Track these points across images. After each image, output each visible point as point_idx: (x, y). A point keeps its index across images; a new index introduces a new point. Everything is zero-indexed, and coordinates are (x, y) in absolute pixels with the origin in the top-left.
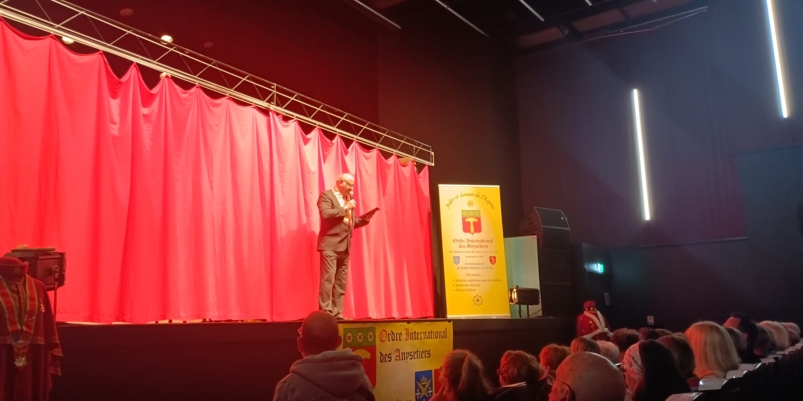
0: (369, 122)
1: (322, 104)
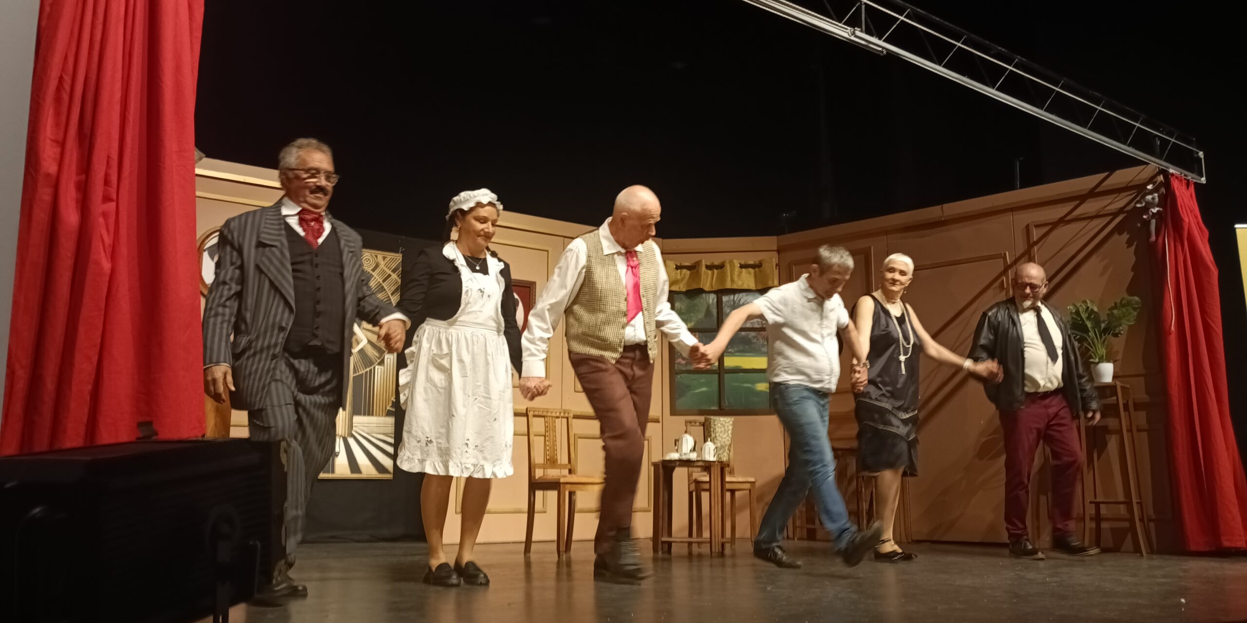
0: (1065, 79)
1: (964, 34)
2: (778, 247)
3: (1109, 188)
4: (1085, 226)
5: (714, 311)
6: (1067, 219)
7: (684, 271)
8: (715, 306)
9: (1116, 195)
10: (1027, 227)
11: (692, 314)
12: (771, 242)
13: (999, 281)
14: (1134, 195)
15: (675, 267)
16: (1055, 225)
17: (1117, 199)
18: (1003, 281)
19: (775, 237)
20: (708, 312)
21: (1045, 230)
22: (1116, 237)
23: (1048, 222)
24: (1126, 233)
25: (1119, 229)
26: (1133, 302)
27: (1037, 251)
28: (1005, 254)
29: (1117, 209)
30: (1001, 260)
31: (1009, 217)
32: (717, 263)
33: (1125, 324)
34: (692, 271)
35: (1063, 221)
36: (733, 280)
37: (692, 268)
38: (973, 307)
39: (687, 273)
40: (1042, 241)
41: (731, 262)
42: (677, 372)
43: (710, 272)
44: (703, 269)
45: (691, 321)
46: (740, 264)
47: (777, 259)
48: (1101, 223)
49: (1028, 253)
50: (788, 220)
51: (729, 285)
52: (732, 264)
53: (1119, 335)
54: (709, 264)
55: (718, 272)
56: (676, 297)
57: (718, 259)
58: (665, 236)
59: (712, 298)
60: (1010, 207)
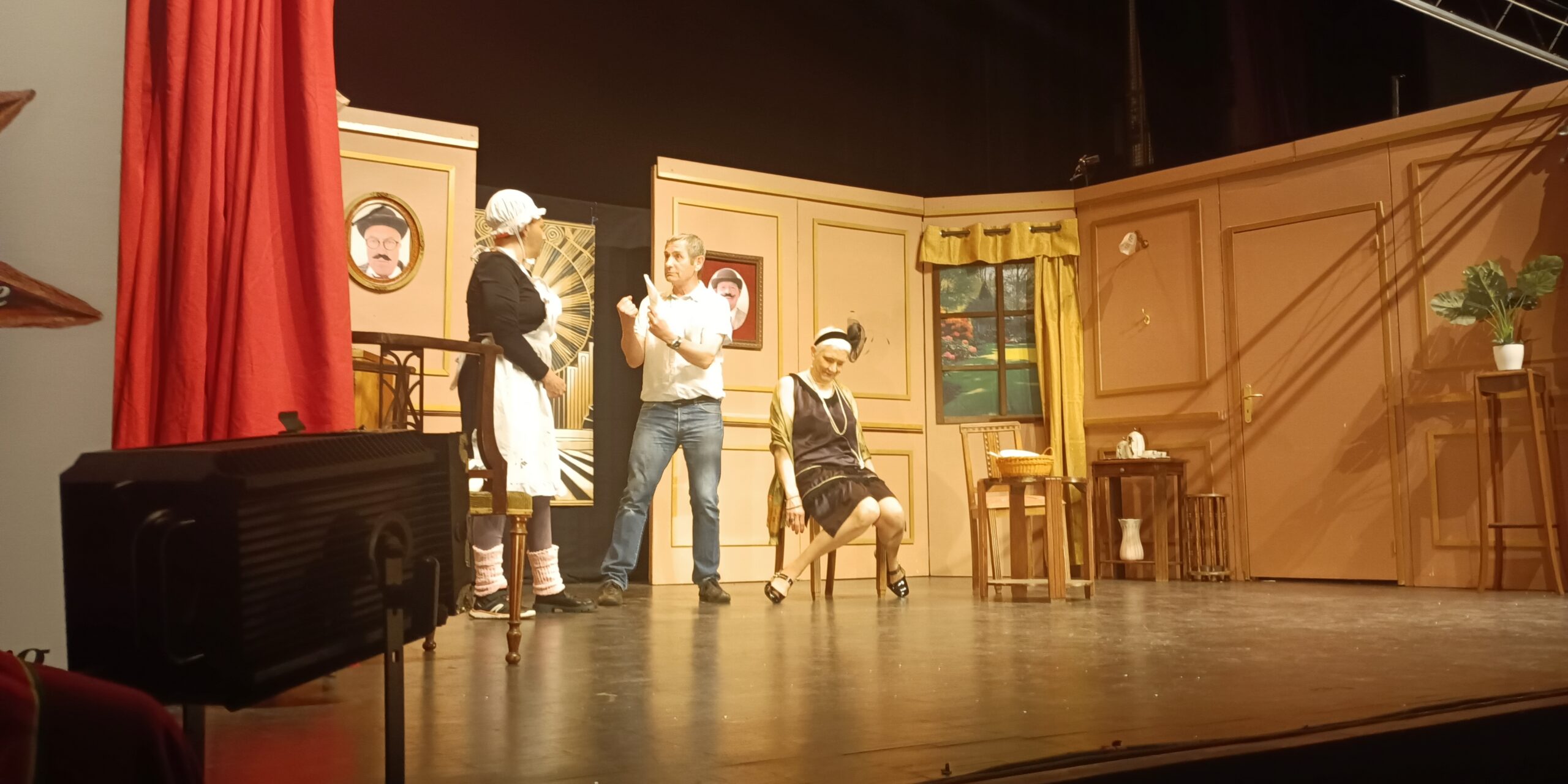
2: (1075, 204)
3: (1522, 112)
4: (1488, 164)
5: (993, 290)
6: (1465, 154)
7: (953, 238)
8: (993, 283)
9: (1532, 121)
10: (1409, 168)
11: (963, 295)
12: (1065, 197)
13: (1371, 240)
14: (1556, 120)
15: (941, 233)
16: (1447, 163)
17: (1532, 126)
18: (1375, 241)
19: (1072, 192)
20: (984, 291)
21: (1431, 171)
22: (1530, 176)
23: (1437, 160)
24: (1543, 172)
25: (1534, 167)
26: (1553, 263)
27: (1423, 198)
28: (1378, 204)
29: (1531, 139)
30: (1373, 212)
31: (1383, 155)
32: (1000, 227)
33: (1540, 292)
34: (963, 239)
35: (1458, 158)
36: (1021, 248)
37: (964, 234)
38: (1335, 275)
39: (956, 242)
40: (1430, 186)
41: (1020, 225)
42: (944, 369)
43: (991, 239)
44: (980, 234)
45: (961, 303)
46: (1032, 227)
47: (1076, 219)
48: (1510, 159)
49: (1409, 201)
50: (1089, 167)
51: (1016, 255)
52: (1020, 227)
53: (1533, 307)
54: (989, 228)
55: (1002, 240)
56: (942, 273)
57: (999, 222)
58: (926, 193)
59: (989, 273)
60: (1386, 141)
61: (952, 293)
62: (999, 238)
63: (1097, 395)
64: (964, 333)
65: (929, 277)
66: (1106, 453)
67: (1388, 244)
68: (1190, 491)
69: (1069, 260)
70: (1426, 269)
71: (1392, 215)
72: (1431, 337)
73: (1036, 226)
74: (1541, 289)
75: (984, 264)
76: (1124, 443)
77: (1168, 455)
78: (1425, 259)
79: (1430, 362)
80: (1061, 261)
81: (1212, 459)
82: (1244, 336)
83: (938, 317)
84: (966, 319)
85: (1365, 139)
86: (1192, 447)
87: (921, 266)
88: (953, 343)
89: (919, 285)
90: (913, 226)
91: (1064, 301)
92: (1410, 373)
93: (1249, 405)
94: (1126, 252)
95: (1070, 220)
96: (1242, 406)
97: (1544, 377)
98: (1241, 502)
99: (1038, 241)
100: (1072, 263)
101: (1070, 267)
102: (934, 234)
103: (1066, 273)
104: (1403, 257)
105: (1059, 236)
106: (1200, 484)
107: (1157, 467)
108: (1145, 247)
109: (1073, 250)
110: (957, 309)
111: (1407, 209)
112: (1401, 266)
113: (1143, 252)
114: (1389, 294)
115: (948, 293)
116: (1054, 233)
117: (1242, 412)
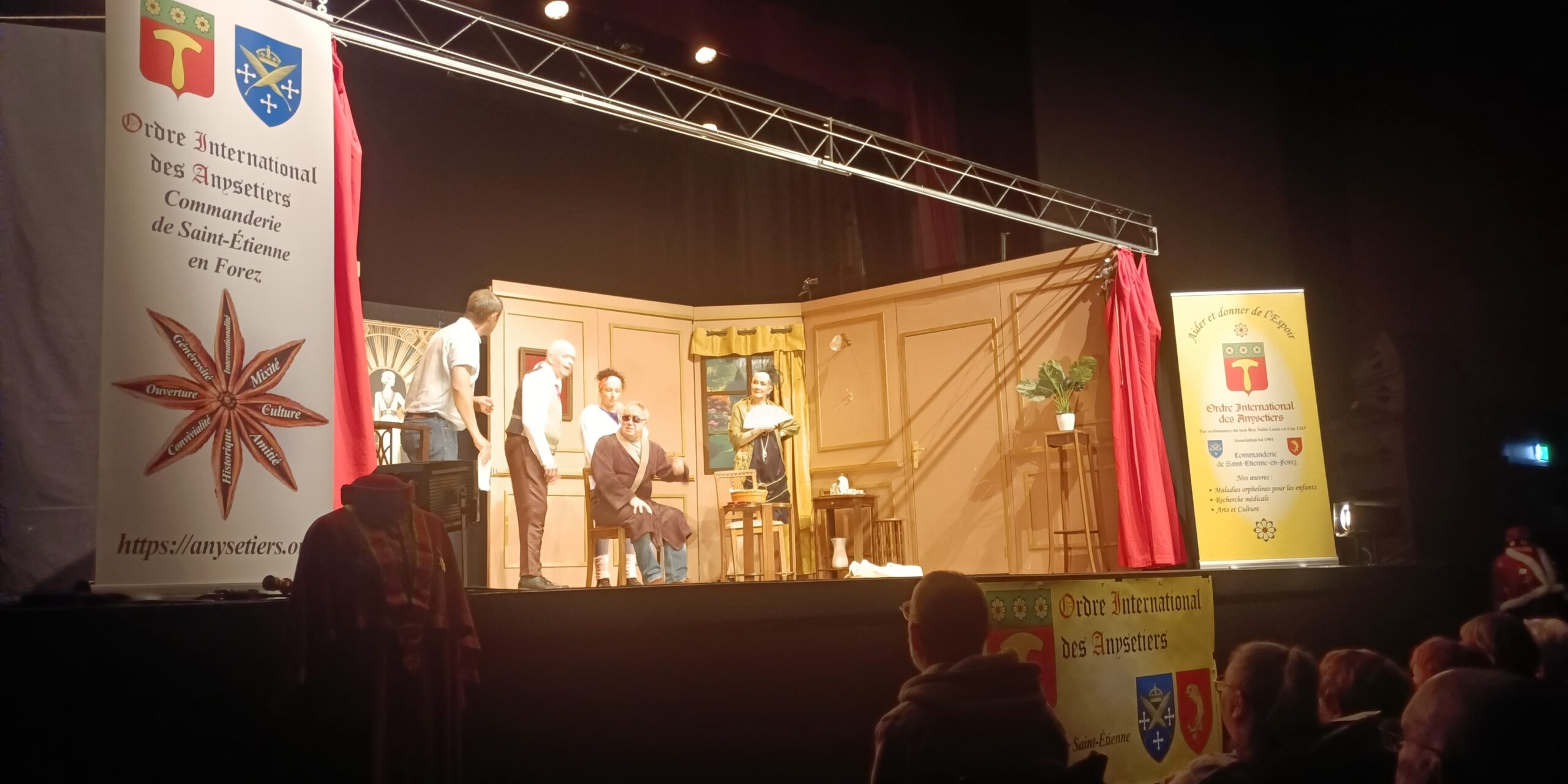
0: (1017, 176)
1: (922, 150)
2: (802, 313)
3: (1078, 261)
4: (1057, 295)
5: (745, 375)
6: (1044, 287)
7: (715, 337)
8: (745, 369)
9: (1081, 268)
10: (1011, 295)
11: (723, 378)
12: (795, 308)
13: (989, 344)
14: (1095, 268)
15: (706, 333)
16: (1034, 293)
17: (1082, 271)
18: (991, 344)
19: (800, 304)
20: (738, 376)
21: (1025, 298)
22: (1081, 303)
23: (1028, 291)
24: (1089, 301)
25: (1083, 298)
26: (1091, 362)
27: (1019, 316)
28: (993, 319)
29: (1081, 280)
30: (990, 324)
31: (994, 287)
32: (749, 329)
33: (1084, 380)
34: (723, 337)
35: (1039, 290)
36: (764, 344)
37: (723, 334)
38: (968, 366)
39: (718, 339)
40: (1023, 308)
41: (763, 327)
42: (710, 433)
43: (743, 337)
44: (735, 334)
45: (722, 384)
46: (772, 329)
47: (803, 325)
48: (1069, 293)
49: (1012, 318)
50: (811, 287)
51: (761, 349)
52: (764, 329)
53: (1081, 390)
54: (741, 330)
55: (751, 338)
56: (708, 362)
57: (748, 325)
58: (695, 304)
59: (742, 363)
60: (997, 277)
61: (715, 377)
62: (749, 336)
63: (819, 450)
64: (724, 406)
65: (698, 365)
66: (825, 493)
67: (1000, 346)
68: (881, 518)
69: (798, 353)
70: (1021, 363)
71: (1002, 326)
72: (1025, 408)
73: (774, 328)
74: (1085, 379)
75: (737, 356)
76: (835, 484)
77: (864, 492)
78: (1021, 357)
79: (1025, 425)
80: (792, 353)
81: (893, 495)
82: (913, 410)
83: (705, 395)
84: (725, 396)
85: (985, 275)
86: (881, 486)
87: (692, 357)
88: (716, 414)
89: (691, 370)
90: (685, 327)
91: (794, 384)
92: (1014, 433)
93: (916, 456)
94: (835, 349)
95: (798, 325)
96: (912, 457)
97: (1088, 435)
98: (913, 524)
99: (776, 340)
100: (801, 356)
101: (799, 358)
102: (701, 333)
103: (796, 362)
104: (1009, 355)
105: (791, 336)
106: (886, 512)
107: (854, 500)
108: (850, 345)
109: (801, 346)
110: (719, 389)
111: (1010, 323)
112: (1007, 361)
113: (847, 348)
114: (1001, 380)
115: (713, 377)
116: (787, 334)
117: (912, 462)
